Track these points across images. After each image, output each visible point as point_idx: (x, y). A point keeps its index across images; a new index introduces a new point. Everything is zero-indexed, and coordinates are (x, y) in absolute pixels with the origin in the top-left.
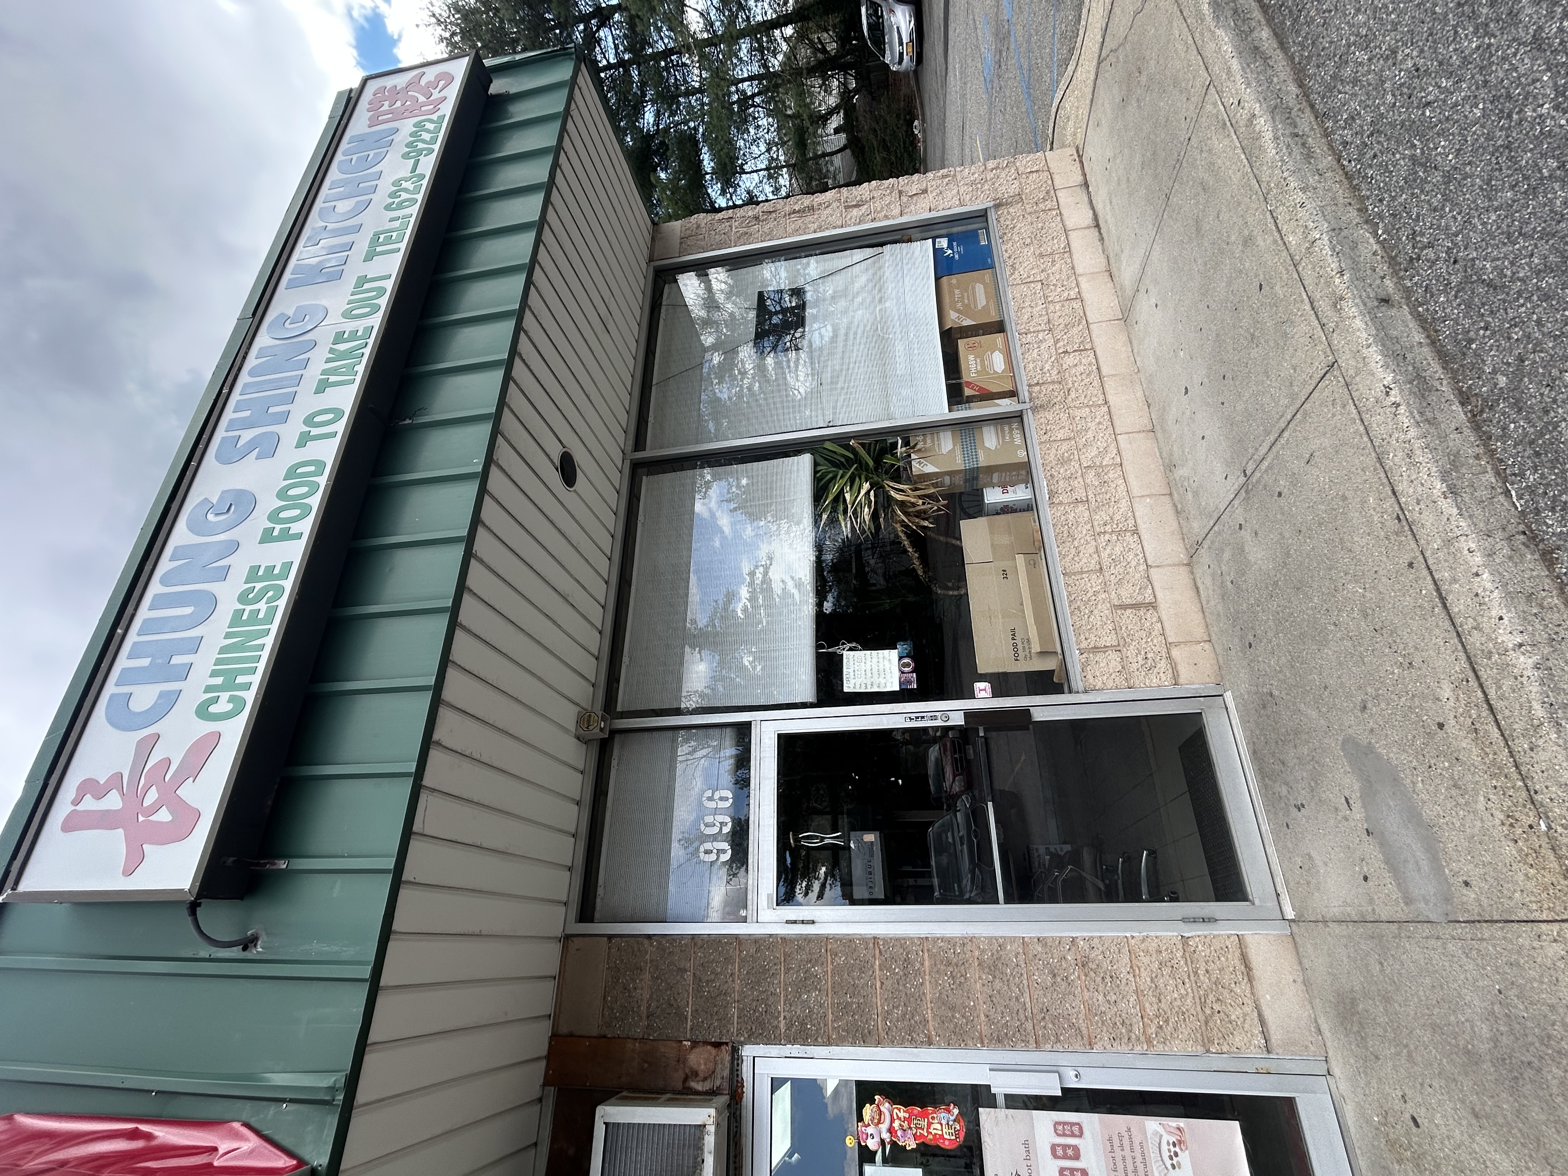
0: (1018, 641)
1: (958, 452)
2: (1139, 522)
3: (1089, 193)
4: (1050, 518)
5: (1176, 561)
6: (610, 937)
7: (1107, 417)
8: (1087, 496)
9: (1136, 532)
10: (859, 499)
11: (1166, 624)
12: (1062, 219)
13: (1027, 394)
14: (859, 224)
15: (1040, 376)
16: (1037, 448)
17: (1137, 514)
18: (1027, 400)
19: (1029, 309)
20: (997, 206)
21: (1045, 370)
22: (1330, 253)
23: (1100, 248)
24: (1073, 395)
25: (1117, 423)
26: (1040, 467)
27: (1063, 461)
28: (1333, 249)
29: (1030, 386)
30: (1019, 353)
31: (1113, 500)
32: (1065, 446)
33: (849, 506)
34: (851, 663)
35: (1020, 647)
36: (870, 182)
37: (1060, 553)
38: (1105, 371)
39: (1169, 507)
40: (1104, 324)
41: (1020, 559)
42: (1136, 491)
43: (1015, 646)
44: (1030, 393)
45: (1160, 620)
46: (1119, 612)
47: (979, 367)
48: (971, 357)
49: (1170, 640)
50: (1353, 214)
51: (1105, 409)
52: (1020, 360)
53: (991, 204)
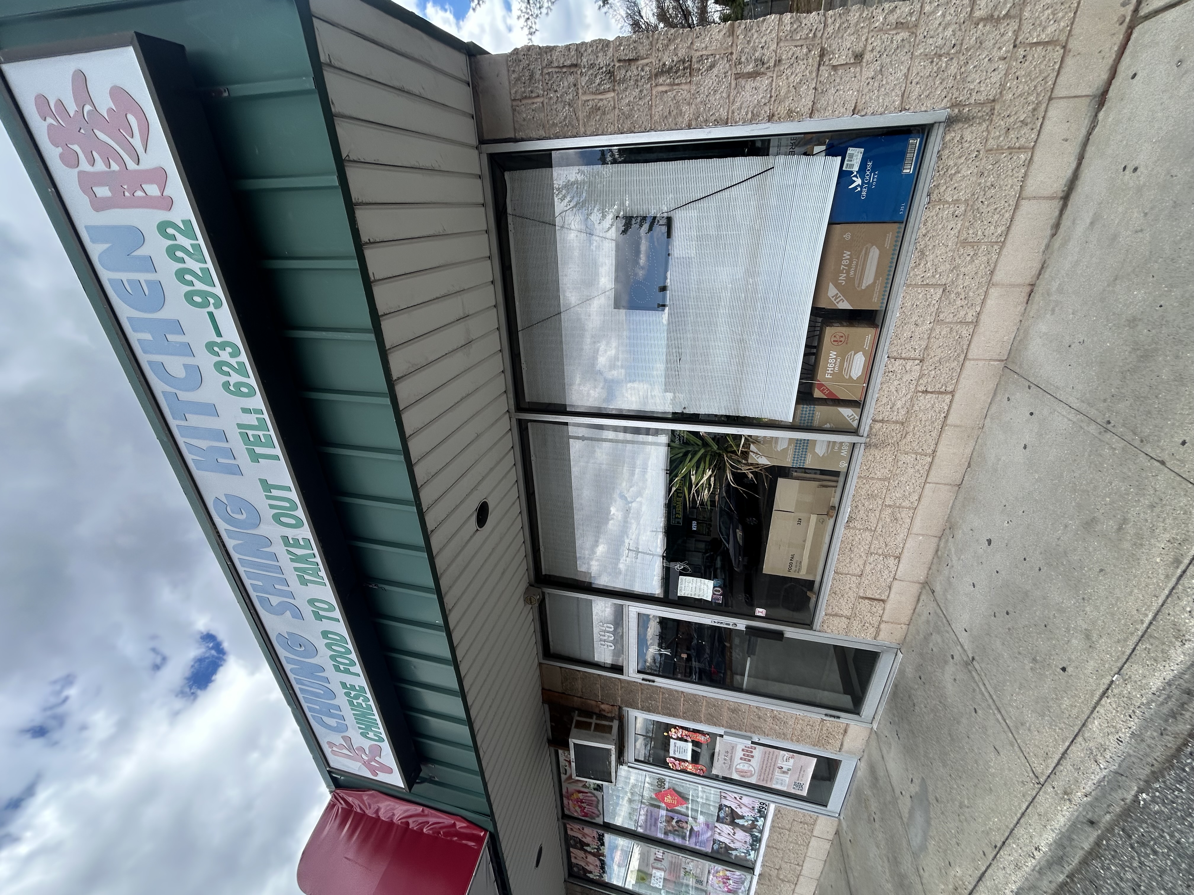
0: (794, 562)
1: (791, 452)
2: (905, 551)
3: (1094, 124)
4: (841, 535)
5: (915, 579)
6: (561, 667)
7: (927, 467)
8: (876, 528)
9: (898, 558)
10: (701, 482)
11: (886, 611)
12: (1025, 176)
13: (867, 428)
14: (751, 122)
15: (887, 413)
16: (855, 480)
17: (907, 545)
18: (865, 435)
19: (913, 327)
20: (950, 122)
21: (895, 408)
22: (1095, 782)
23: (1045, 242)
24: (909, 438)
25: (933, 473)
26: (851, 496)
27: (871, 496)
28: (1099, 782)
29: (874, 421)
30: (879, 381)
31: (895, 532)
32: (878, 484)
33: (694, 486)
34: (684, 582)
35: (794, 565)
36: (781, 13)
37: (838, 559)
38: (950, 420)
39: (933, 546)
40: (981, 363)
41: (814, 518)
42: (916, 529)
43: (791, 564)
44: (871, 428)
45: (884, 609)
46: (860, 600)
47: (836, 369)
48: (833, 354)
49: (883, 619)
50: (1145, 772)
51: (929, 459)
52: (877, 390)
53: (942, 115)
